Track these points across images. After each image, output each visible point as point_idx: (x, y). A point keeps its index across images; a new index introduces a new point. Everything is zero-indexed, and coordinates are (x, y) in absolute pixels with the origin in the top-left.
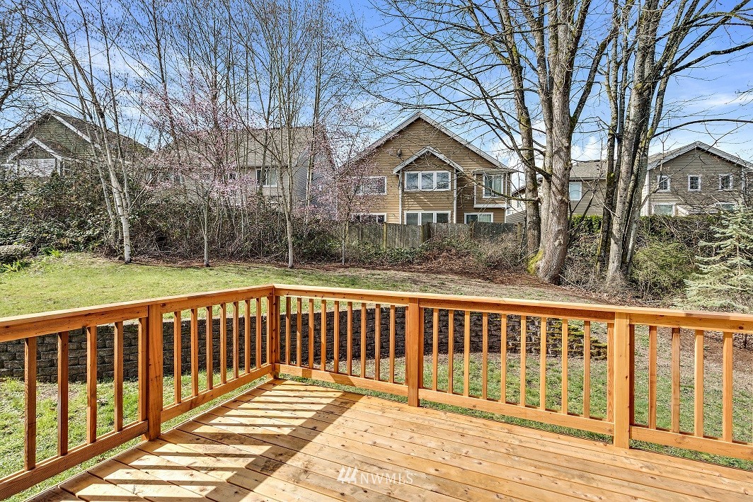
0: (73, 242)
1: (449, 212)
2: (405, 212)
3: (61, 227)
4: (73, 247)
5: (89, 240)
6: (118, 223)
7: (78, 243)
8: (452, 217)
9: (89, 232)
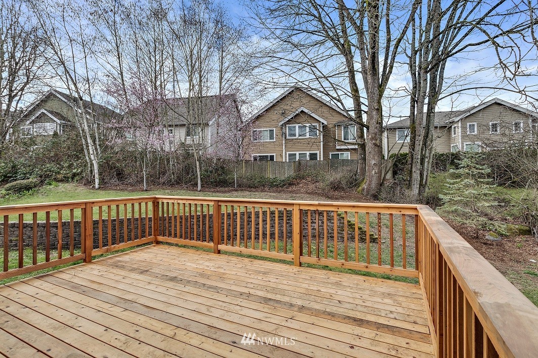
0: (65, 177)
1: (318, 152)
2: (288, 153)
3: (58, 168)
4: (65, 180)
5: (74, 175)
6: (92, 165)
7: (68, 178)
8: (320, 155)
9: (74, 171)
